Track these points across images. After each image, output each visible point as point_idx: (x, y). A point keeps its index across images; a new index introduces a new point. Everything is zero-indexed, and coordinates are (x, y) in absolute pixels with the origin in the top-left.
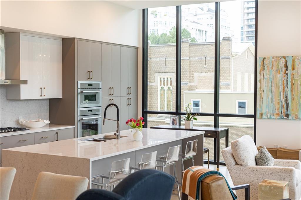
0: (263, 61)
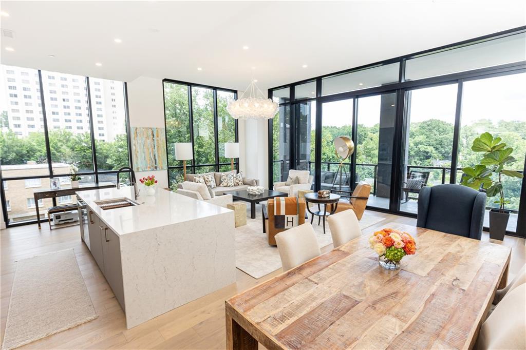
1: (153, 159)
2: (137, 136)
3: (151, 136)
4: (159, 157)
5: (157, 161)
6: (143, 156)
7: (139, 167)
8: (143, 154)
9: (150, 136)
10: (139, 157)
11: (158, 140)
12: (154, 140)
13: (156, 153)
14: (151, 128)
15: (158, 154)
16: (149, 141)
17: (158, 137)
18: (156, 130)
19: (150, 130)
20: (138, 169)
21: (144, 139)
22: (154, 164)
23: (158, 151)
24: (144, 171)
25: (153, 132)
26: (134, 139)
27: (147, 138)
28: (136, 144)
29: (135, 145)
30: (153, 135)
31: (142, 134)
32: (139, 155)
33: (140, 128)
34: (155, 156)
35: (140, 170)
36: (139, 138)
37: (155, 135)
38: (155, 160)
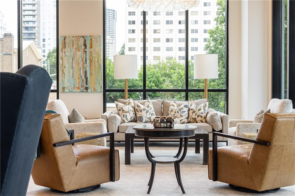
0: (65, 39)
1: (83, 77)
2: (65, 47)
3: (83, 47)
4: (91, 74)
5: (89, 79)
6: (71, 72)
7: (66, 86)
8: (71, 70)
9: (81, 46)
10: (66, 74)
11: (91, 52)
12: (86, 52)
13: (88, 69)
14: (83, 37)
15: (91, 70)
16: (79, 54)
17: (91, 47)
18: (89, 38)
19: (82, 38)
20: (64, 88)
21: (73, 50)
22: (85, 84)
23: (90, 67)
24: (70, 92)
25: (85, 41)
26: (62, 51)
27: (78, 49)
28: (64, 57)
29: (62, 59)
30: (85, 45)
31: (71, 45)
32: (66, 71)
33: (70, 37)
34: (86, 72)
35: (66, 90)
36: (67, 49)
37: (88, 46)
38: (87, 78)
